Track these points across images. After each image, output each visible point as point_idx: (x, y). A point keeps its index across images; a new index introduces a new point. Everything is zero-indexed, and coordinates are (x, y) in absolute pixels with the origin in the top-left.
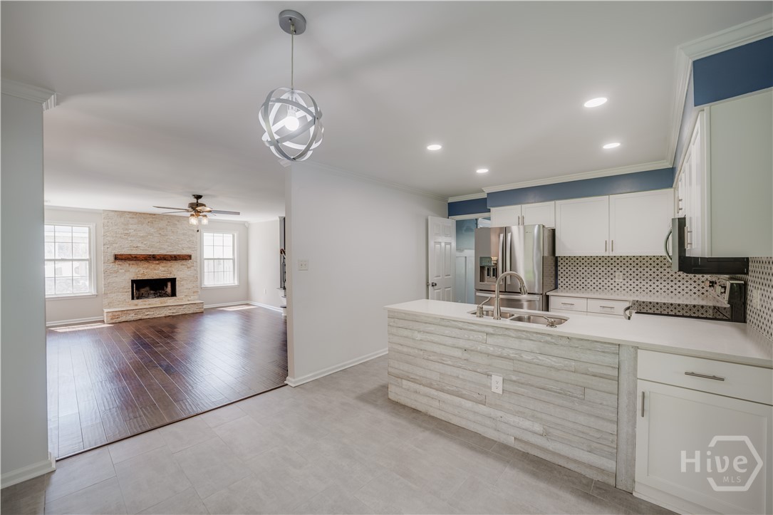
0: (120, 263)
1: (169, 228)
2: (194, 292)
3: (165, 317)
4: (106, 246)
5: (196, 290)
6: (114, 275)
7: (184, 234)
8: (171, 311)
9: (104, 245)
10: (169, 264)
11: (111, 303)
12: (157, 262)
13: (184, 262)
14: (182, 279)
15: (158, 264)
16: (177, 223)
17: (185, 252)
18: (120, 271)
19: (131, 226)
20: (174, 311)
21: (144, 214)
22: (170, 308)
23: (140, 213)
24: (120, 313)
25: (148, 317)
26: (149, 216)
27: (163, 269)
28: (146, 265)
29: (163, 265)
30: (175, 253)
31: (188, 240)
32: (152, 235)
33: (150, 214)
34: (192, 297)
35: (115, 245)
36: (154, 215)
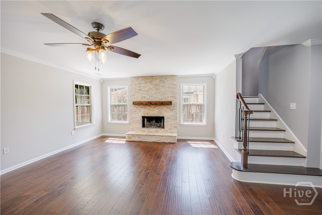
0: (137, 106)
1: (160, 84)
2: (174, 127)
3: (153, 142)
4: (131, 97)
5: (176, 125)
6: (135, 113)
7: (169, 88)
8: (156, 139)
9: (131, 96)
10: (161, 107)
11: (133, 128)
12: (154, 106)
13: (169, 106)
14: (168, 118)
15: (155, 107)
16: (165, 80)
17: (169, 100)
18: (137, 111)
19: (142, 85)
20: (158, 139)
21: (148, 77)
22: (156, 137)
23: (146, 77)
24: (131, 136)
25: (144, 140)
26: (150, 78)
27: (157, 111)
28: (148, 108)
29: (157, 108)
30: (163, 100)
31: (171, 91)
32: (151, 89)
33: (151, 77)
34: (173, 130)
35: (134, 96)
36: (153, 76)
